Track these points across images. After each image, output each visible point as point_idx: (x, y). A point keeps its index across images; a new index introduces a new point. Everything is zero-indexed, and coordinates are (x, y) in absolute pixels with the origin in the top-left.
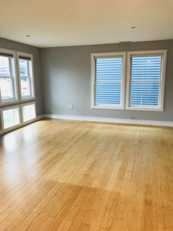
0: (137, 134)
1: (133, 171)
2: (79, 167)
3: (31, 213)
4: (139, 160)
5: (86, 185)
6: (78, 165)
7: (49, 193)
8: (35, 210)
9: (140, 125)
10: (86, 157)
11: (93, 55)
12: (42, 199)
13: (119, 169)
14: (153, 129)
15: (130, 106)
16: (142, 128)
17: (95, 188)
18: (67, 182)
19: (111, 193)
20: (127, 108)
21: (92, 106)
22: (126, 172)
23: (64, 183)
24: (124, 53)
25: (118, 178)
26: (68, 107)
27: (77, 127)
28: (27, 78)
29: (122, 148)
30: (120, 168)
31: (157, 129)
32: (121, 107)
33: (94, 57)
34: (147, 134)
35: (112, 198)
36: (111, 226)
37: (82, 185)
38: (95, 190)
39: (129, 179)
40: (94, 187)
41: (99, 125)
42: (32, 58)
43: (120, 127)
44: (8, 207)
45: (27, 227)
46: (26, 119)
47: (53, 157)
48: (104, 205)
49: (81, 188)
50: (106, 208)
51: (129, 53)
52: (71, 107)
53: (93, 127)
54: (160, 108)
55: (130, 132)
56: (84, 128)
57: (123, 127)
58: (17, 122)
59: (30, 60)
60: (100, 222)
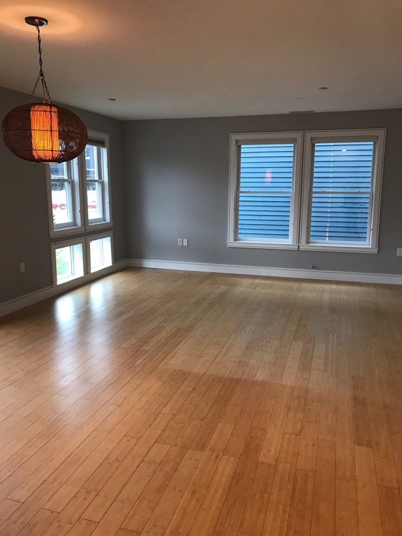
0: (326, 296)
1: (326, 357)
2: (224, 350)
3: (160, 415)
4: (335, 340)
5: (244, 377)
6: (223, 347)
7: (182, 388)
8: (166, 410)
9: (331, 282)
10: (234, 336)
11: (234, 137)
12: (171, 397)
13: (299, 354)
14: (357, 289)
15: (310, 243)
16: (334, 287)
17: (262, 382)
18: (208, 373)
19: (293, 388)
20: (304, 246)
21: (231, 242)
22: (314, 359)
23: (205, 374)
24: (298, 135)
25: (302, 367)
26: (179, 245)
27: (201, 284)
28: (96, 183)
29: (299, 321)
30: (302, 353)
31: (365, 289)
32: (291, 243)
33: (237, 141)
34: (345, 297)
35: (296, 395)
36: (301, 431)
37: (237, 376)
38: (264, 384)
39: (322, 367)
40: (260, 380)
41: (246, 282)
42: (107, 142)
43: (290, 284)
44: (116, 406)
45: (159, 432)
46: (96, 267)
47: (169, 335)
48: (284, 404)
49: (237, 381)
50: (289, 409)
51: (309, 135)
52: (185, 244)
53: (235, 285)
54: (370, 247)
55: (310, 293)
56: (216, 286)
57: (296, 285)
58: (80, 273)
59: (104, 147)
60: (281, 426)
